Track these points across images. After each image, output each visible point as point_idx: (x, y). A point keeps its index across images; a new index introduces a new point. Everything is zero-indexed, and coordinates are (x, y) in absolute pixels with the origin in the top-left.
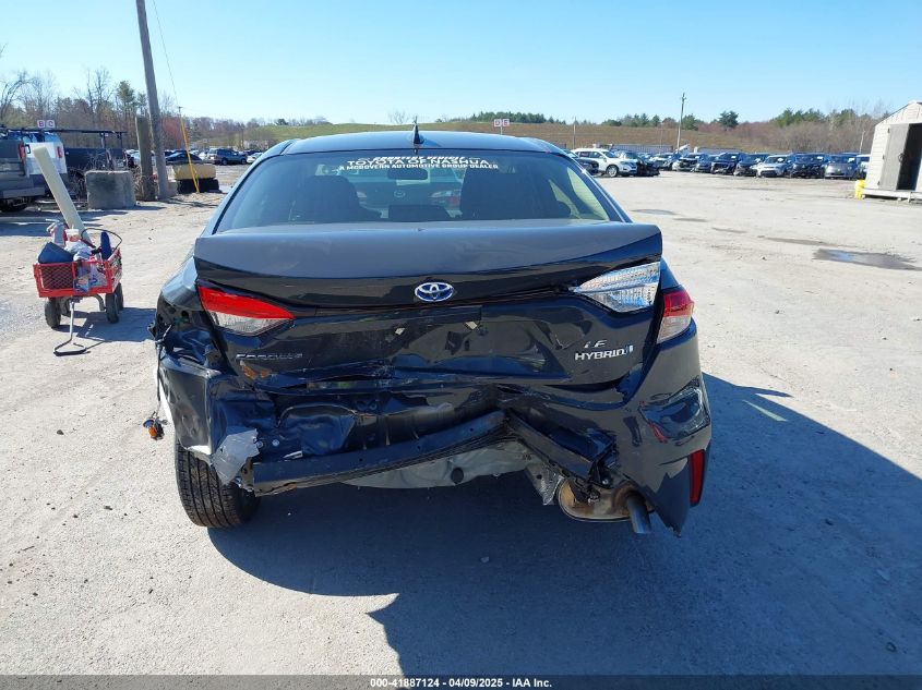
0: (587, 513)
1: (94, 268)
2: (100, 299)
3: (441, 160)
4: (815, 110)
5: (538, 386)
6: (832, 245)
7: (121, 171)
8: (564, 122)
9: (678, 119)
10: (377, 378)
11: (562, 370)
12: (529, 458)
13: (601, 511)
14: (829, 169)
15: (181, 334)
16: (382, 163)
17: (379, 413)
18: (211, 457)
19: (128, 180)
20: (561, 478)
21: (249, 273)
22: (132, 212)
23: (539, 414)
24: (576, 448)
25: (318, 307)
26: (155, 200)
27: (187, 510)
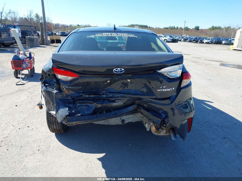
0: (159, 133)
1: (27, 62)
2: (28, 70)
3: (121, 34)
4: (220, 26)
5: (147, 98)
6: (224, 62)
7: (35, 37)
8: (153, 28)
9: (183, 28)
10: (102, 94)
11: (154, 94)
12: (143, 118)
13: (163, 133)
14: (224, 42)
15: (48, 80)
16: (105, 35)
17: (102, 104)
18: (55, 115)
19: (37, 39)
20: (152, 124)
21: (67, 64)
22: (38, 48)
23: (147, 106)
24: (157, 116)
25: (86, 74)
26: (44, 45)
27: (49, 128)
